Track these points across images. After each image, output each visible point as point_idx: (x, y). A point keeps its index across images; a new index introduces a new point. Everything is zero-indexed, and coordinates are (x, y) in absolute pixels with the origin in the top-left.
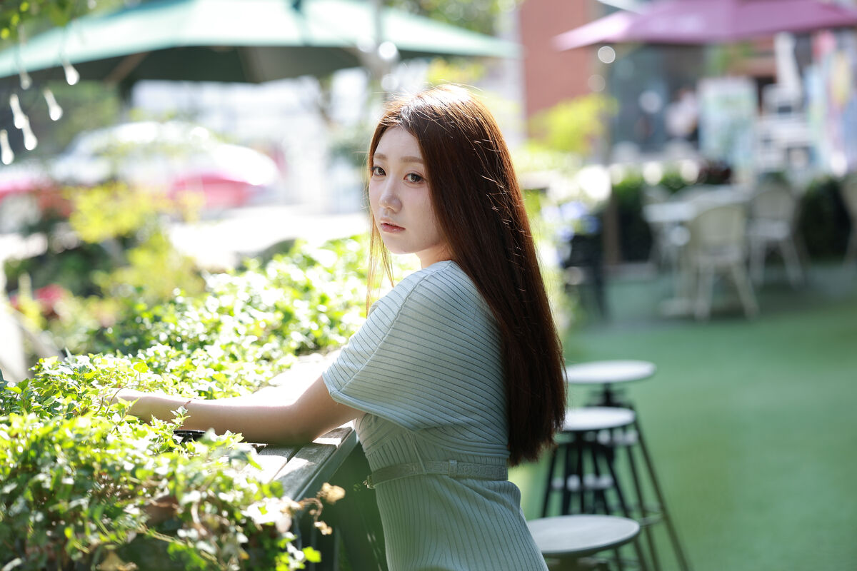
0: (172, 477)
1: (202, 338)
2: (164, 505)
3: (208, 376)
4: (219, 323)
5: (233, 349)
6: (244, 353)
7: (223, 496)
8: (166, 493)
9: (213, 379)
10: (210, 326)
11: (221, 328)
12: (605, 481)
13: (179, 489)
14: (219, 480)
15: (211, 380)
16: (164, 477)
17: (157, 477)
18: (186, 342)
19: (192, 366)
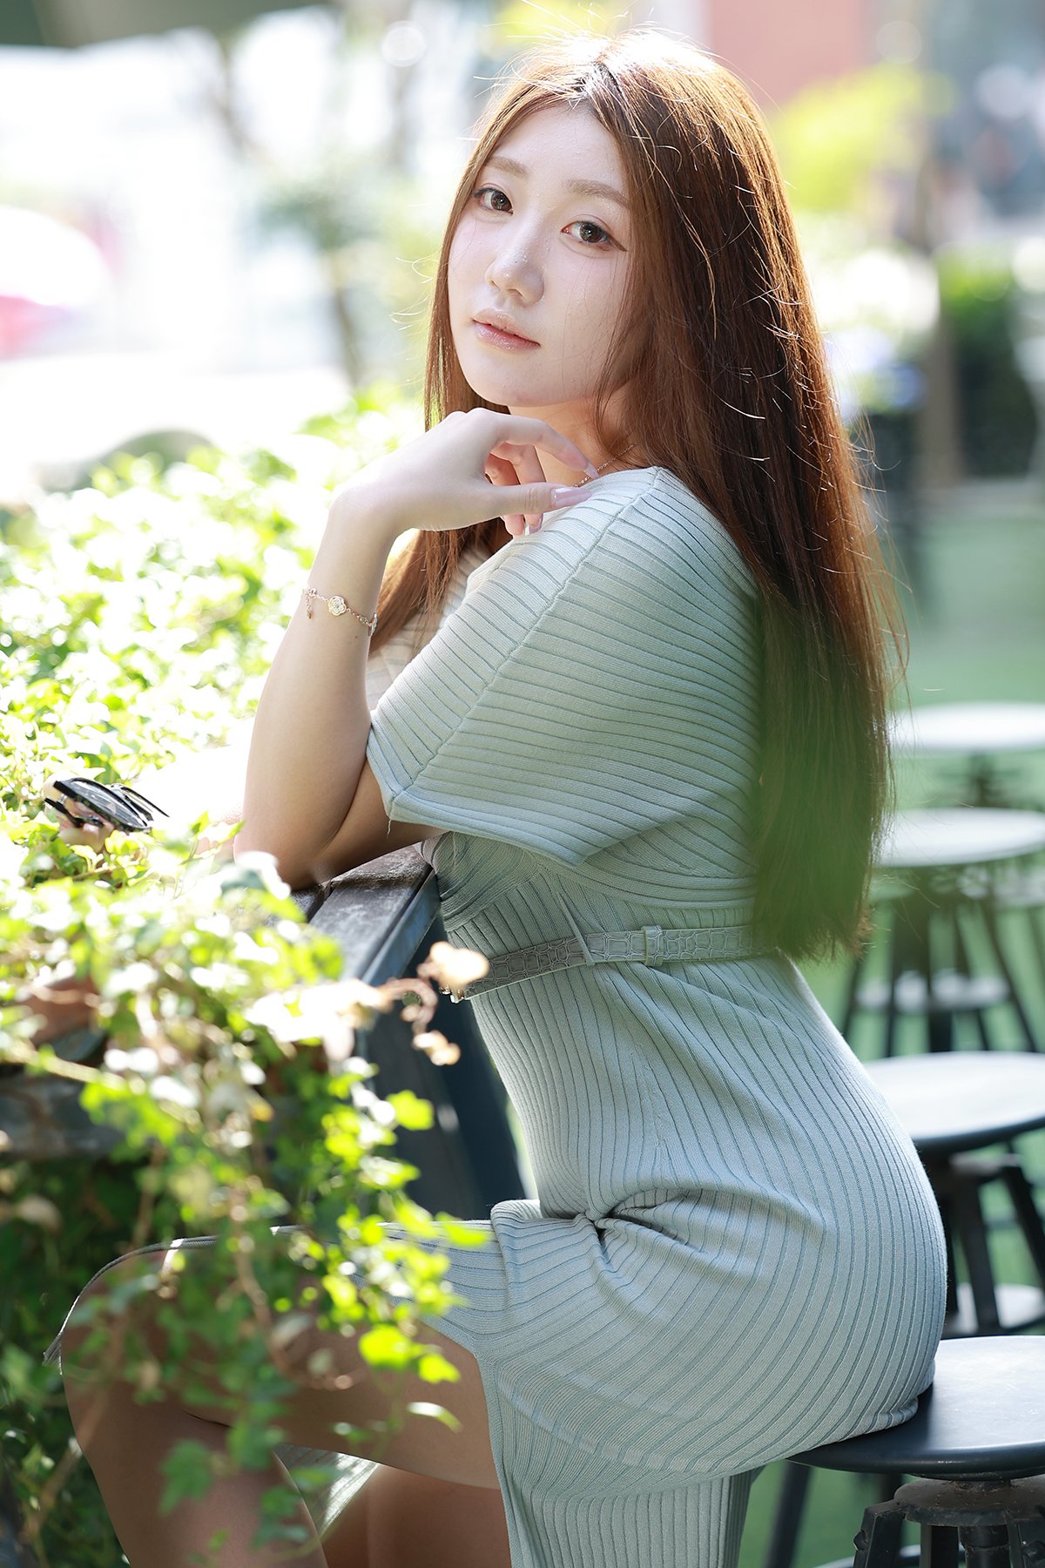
0: (79, 933)
1: (59, 639)
2: (67, 997)
3: (96, 721)
4: (99, 601)
5: (138, 662)
6: (165, 669)
7: (200, 977)
8: (66, 971)
9: (109, 727)
10: (78, 609)
11: (102, 612)
12: (987, 988)
13: (99, 961)
14: (190, 939)
15: (104, 728)
16: (59, 935)
17: (42, 936)
18: (23, 645)
19: (60, 696)
